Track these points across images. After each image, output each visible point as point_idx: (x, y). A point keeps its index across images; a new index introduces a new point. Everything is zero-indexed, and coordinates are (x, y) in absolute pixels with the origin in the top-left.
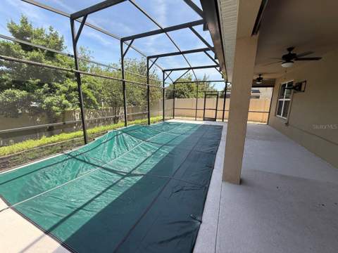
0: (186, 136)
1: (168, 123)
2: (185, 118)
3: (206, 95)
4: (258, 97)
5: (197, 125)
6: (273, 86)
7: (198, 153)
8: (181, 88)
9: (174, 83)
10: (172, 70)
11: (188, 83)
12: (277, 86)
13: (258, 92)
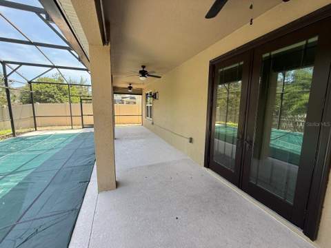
0: (54, 152)
1: (23, 139)
2: (57, 127)
3: (81, 100)
4: (135, 103)
5: (74, 135)
6: (141, 94)
7: (70, 169)
8: (48, 90)
9: (30, 83)
10: (21, 64)
11: (59, 85)
12: (144, 95)
13: (134, 98)
